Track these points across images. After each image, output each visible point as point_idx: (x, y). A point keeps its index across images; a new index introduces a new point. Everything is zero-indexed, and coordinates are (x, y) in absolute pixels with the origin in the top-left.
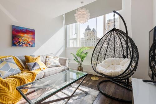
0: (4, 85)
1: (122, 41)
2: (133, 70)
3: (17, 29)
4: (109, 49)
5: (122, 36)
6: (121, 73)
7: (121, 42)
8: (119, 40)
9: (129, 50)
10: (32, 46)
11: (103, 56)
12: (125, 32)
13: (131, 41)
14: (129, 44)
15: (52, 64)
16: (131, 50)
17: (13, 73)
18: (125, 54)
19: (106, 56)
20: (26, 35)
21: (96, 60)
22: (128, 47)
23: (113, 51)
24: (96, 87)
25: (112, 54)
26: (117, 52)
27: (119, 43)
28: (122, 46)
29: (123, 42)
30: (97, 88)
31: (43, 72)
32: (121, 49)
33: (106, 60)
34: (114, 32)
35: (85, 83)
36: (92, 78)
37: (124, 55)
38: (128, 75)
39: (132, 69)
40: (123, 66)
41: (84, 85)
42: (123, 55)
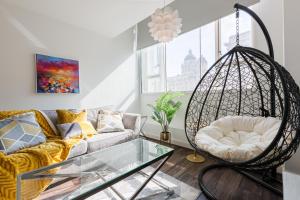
0: (5, 168)
1: (259, 76)
2: (288, 149)
3: (45, 61)
4: (227, 95)
5: (258, 64)
6: (255, 156)
7: (257, 79)
8: (252, 73)
9: (277, 98)
10: (73, 92)
11: (213, 110)
12: (267, 52)
13: (284, 73)
14: (278, 83)
15: (108, 126)
16: (282, 96)
17: (28, 144)
18: (268, 107)
19: (220, 112)
20: (61, 72)
21: (196, 120)
22: (273, 89)
23: (236, 100)
24: (194, 179)
25: (234, 106)
26: (247, 102)
27: (251, 81)
28: (260, 88)
29: (263, 78)
30: (197, 181)
31: (86, 142)
32: (256, 96)
33: (220, 120)
34: (237, 56)
35: (173, 167)
36: (189, 158)
37: (265, 108)
38: (273, 160)
39: (284, 147)
40: (261, 134)
41: (170, 172)
42: (262, 109)
